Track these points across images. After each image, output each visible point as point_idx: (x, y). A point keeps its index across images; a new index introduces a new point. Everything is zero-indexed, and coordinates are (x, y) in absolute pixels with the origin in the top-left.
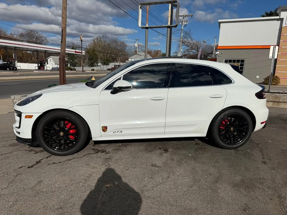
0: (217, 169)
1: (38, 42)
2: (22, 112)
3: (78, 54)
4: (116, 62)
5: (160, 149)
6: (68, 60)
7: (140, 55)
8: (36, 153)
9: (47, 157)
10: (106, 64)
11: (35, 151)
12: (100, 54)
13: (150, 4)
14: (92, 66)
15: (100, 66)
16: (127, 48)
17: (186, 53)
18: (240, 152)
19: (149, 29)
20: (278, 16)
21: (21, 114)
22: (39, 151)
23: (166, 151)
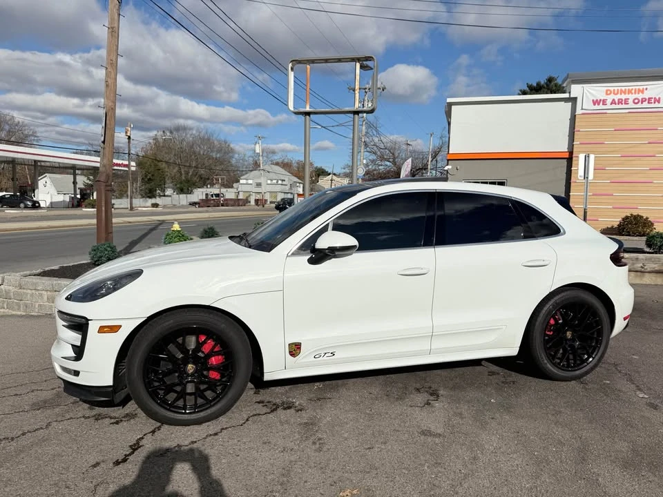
0: (566, 429)
1: (13, 139)
2: (89, 318)
3: (118, 168)
4: (209, 186)
5: (418, 390)
6: (90, 182)
7: (269, 172)
8: (117, 423)
9: (153, 432)
10: (186, 190)
11: (111, 418)
12: (171, 168)
13: (313, 61)
14: (150, 197)
15: (170, 196)
16: (236, 156)
17: (370, 167)
18: (590, 386)
19: (311, 116)
20: (564, 92)
21: (88, 324)
22: (123, 415)
23: (435, 394)
